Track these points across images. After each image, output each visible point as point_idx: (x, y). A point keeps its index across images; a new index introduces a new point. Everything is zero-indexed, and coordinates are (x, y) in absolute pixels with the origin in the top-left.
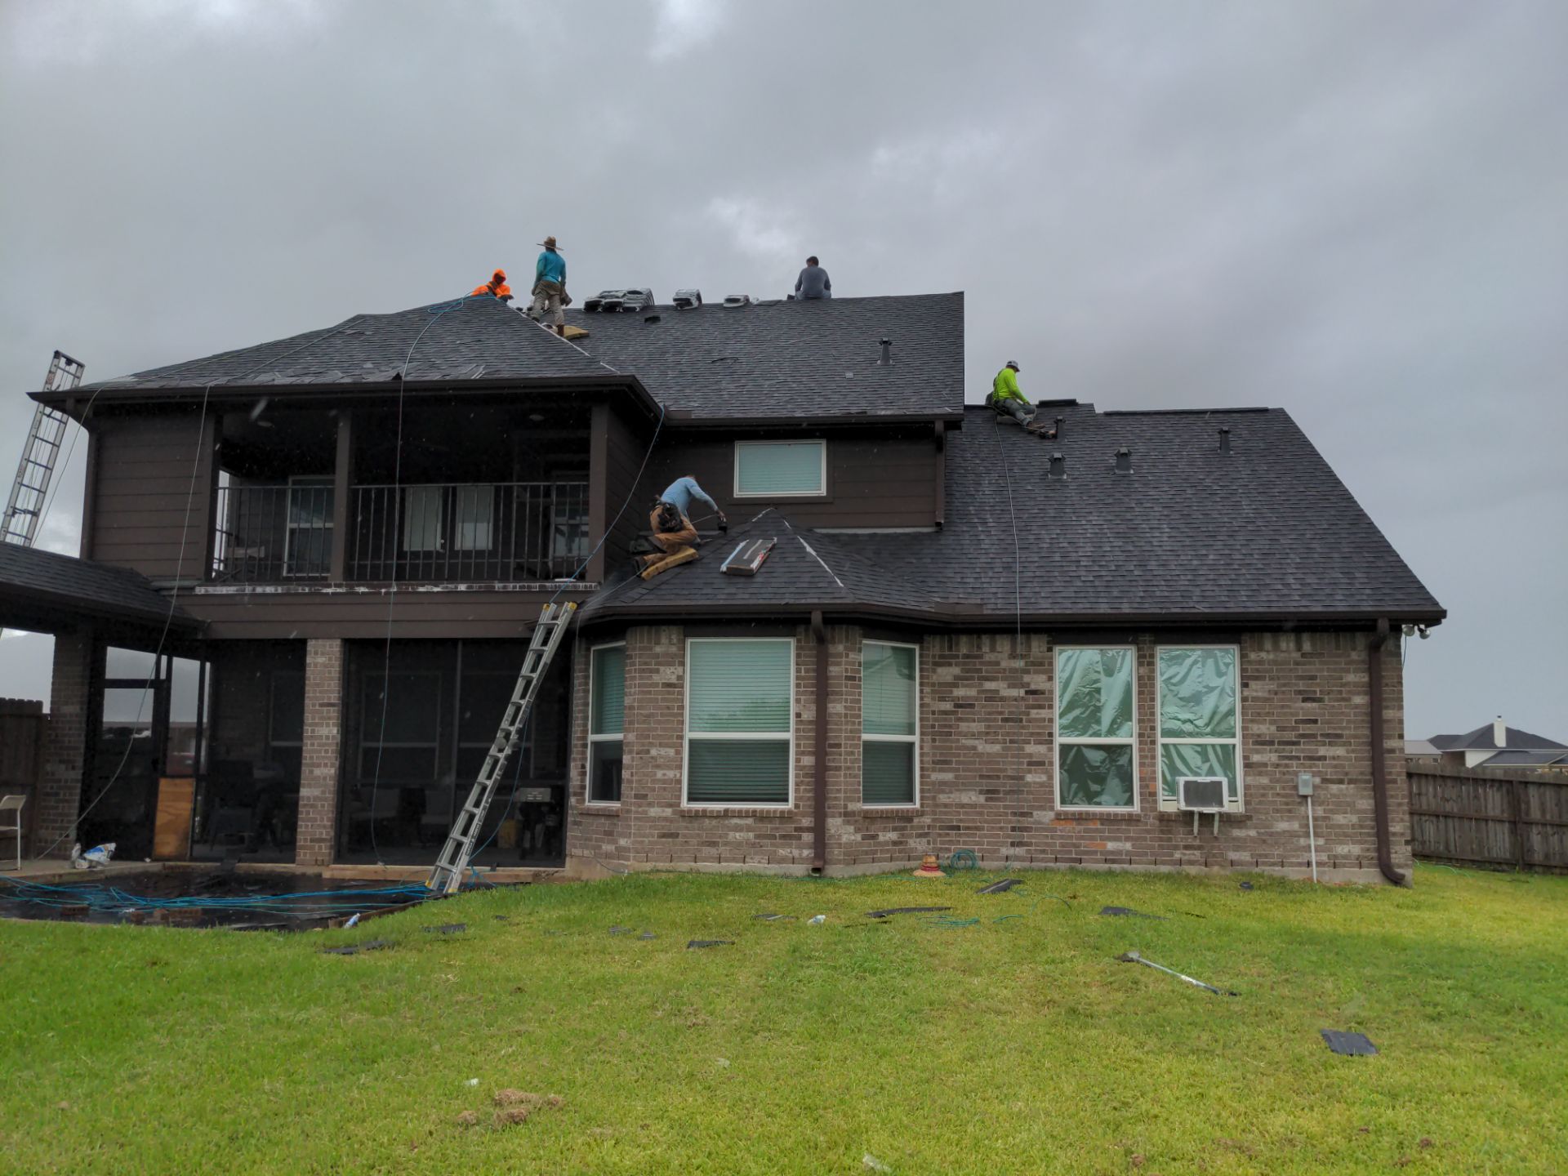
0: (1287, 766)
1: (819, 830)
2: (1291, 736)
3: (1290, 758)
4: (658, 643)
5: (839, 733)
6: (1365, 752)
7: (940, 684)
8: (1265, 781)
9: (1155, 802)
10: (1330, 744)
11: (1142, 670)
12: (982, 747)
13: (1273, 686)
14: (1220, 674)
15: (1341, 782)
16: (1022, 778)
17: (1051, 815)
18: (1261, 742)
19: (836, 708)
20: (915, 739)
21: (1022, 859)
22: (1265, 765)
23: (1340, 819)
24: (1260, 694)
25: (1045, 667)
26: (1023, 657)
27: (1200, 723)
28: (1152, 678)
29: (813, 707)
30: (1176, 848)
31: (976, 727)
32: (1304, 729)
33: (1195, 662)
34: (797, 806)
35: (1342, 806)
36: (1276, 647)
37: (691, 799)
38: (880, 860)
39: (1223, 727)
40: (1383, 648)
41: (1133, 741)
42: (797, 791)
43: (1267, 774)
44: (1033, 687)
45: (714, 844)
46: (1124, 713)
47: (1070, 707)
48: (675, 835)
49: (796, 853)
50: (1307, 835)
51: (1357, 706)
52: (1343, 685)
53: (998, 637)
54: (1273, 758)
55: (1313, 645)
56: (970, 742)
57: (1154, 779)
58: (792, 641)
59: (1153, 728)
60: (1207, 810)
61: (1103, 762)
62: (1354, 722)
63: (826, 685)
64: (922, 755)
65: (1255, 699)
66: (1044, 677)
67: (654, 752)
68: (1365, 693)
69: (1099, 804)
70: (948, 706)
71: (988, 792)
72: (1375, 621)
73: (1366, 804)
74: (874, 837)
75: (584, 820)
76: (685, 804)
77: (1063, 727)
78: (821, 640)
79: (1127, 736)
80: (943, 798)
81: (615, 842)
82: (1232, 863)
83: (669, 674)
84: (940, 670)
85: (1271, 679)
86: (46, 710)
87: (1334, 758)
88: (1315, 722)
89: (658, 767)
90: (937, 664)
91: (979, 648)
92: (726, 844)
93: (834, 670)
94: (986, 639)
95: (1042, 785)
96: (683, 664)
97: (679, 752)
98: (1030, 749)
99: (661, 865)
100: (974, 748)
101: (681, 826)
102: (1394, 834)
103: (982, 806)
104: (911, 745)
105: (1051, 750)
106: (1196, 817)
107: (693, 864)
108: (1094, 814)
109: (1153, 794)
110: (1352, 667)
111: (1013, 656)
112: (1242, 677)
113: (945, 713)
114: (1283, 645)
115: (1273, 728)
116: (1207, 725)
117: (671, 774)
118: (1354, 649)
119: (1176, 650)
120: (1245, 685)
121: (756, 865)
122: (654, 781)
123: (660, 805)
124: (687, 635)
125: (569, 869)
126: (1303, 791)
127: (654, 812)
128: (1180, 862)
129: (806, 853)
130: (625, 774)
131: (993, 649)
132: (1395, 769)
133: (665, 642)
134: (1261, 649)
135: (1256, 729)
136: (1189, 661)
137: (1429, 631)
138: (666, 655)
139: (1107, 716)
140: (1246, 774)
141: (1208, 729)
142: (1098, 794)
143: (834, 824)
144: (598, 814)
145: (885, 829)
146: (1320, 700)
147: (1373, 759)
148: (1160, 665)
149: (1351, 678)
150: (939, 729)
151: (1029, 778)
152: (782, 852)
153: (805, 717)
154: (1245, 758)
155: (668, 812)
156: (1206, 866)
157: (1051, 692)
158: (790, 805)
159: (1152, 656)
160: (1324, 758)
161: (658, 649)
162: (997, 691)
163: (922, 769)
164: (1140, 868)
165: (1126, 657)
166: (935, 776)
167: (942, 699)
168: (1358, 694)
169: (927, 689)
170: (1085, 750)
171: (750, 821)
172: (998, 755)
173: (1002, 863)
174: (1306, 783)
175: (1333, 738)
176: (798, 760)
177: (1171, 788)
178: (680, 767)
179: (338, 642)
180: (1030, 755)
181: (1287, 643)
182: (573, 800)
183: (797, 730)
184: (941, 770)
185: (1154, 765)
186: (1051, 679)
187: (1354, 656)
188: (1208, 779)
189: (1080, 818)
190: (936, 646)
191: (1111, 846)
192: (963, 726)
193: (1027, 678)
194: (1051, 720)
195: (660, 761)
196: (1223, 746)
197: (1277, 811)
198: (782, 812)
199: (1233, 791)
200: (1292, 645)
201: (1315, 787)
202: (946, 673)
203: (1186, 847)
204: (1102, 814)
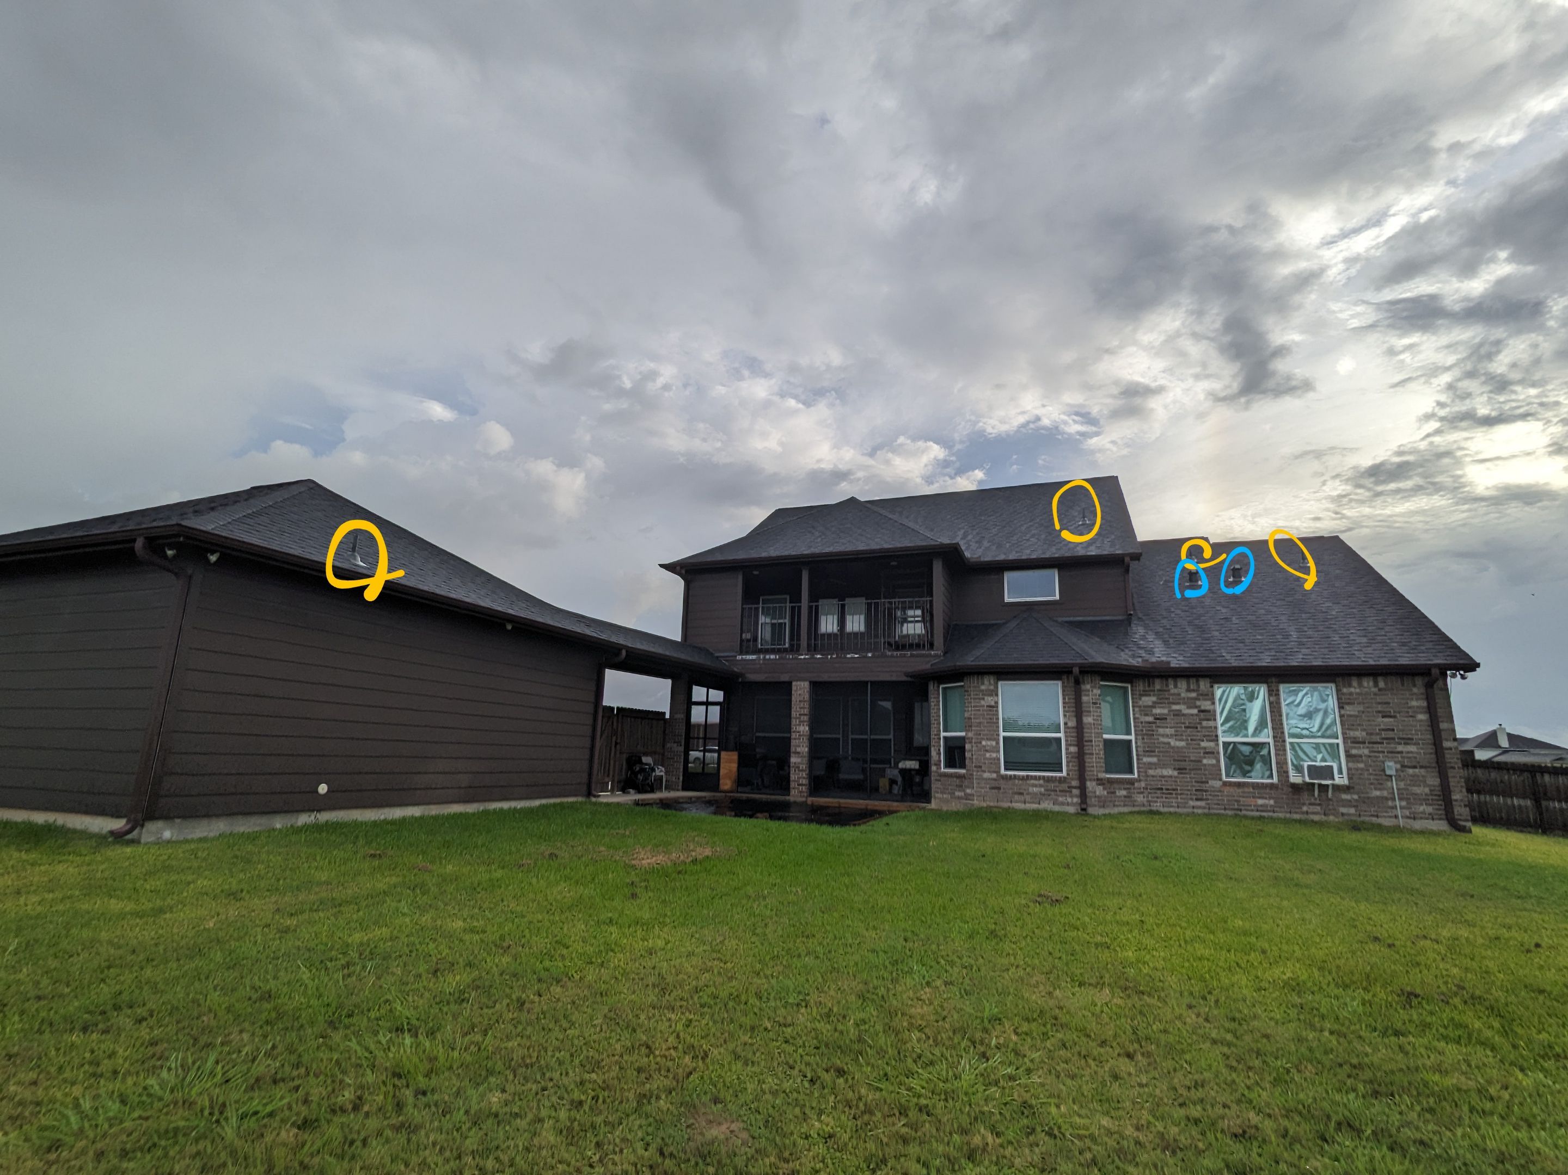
0: (1376, 757)
1: (1083, 788)
2: (1378, 739)
3: (1379, 752)
4: (983, 684)
5: (1089, 734)
6: (1431, 749)
7: (1145, 707)
8: (1361, 765)
9: (1288, 777)
10: (1405, 744)
11: (1272, 699)
12: (1173, 742)
13: (1361, 708)
14: (1324, 701)
15: (1415, 767)
16: (1201, 761)
17: (1221, 783)
18: (1356, 741)
19: (1088, 720)
20: (1132, 737)
21: (1204, 808)
22: (1361, 756)
23: (1417, 790)
24: (1352, 713)
25: (1210, 697)
26: (1194, 691)
27: (1314, 730)
28: (1279, 703)
29: (1074, 719)
30: (1304, 804)
31: (1169, 731)
32: (1384, 734)
33: (1306, 694)
34: (1068, 774)
35: (1415, 781)
36: (1360, 685)
37: (1006, 769)
38: (1117, 806)
39: (1329, 732)
40: (1435, 686)
41: (1271, 740)
42: (1068, 766)
43: (1362, 761)
44: (1203, 708)
45: (1021, 794)
46: (1262, 724)
47: (1227, 720)
48: (999, 788)
49: (1069, 800)
50: (1394, 799)
51: (1421, 721)
52: (1410, 708)
53: (1179, 680)
54: (1366, 752)
55: (1386, 684)
56: (1166, 740)
57: (1286, 763)
58: (1059, 683)
59: (1283, 733)
60: (1324, 782)
61: (1251, 752)
62: (1420, 731)
63: (1081, 707)
64: (1137, 747)
65: (1351, 716)
66: (1209, 703)
67: (984, 743)
68: (1425, 713)
69: (1250, 777)
70: (1150, 719)
71: (1179, 769)
72: (1430, 670)
73: (1434, 781)
74: (1114, 793)
75: (942, 779)
76: (1003, 772)
77: (1224, 732)
78: (1077, 682)
79: (1266, 737)
80: (1151, 772)
81: (964, 791)
82: (1343, 814)
83: (989, 700)
84: (1144, 698)
85: (1359, 704)
86: (667, 716)
87: (1408, 752)
88: (1393, 730)
89: (987, 751)
90: (1141, 695)
91: (1167, 685)
92: (1028, 794)
93: (1085, 699)
94: (1171, 682)
95: (1213, 765)
96: (997, 695)
97: (998, 743)
98: (1203, 744)
99: (992, 804)
100: (1169, 743)
101: (1002, 784)
102: (1456, 800)
103: (1176, 777)
104: (1130, 741)
105: (1218, 745)
106: (1316, 787)
107: (1009, 804)
108: (1248, 783)
109: (1287, 772)
110: (1414, 697)
111: (1189, 690)
112: (1339, 703)
113: (1150, 723)
114: (1365, 684)
115: (1364, 734)
116: (1318, 731)
117: (994, 755)
118: (1415, 686)
119: (1294, 687)
120: (1341, 707)
121: (1046, 805)
122: (985, 759)
123: (989, 772)
124: (999, 679)
125: (933, 805)
126: (1388, 772)
127: (986, 775)
128: (1307, 813)
129: (1075, 800)
130: (968, 755)
131: (1176, 686)
132: (1453, 759)
133: (987, 683)
134: (1350, 686)
135: (1352, 734)
136: (1301, 695)
137: (1468, 674)
138: (988, 690)
139: (1251, 727)
140: (1347, 762)
141: (1319, 734)
142: (1249, 772)
143: (1090, 785)
144: (951, 776)
145: (1120, 789)
146: (1395, 717)
147: (1436, 753)
148: (1282, 696)
149: (1414, 703)
150: (1146, 733)
151: (1205, 761)
152: (1060, 799)
153: (1070, 724)
154: (1346, 751)
155: (994, 776)
156: (1325, 814)
157: (1215, 711)
158: (1064, 774)
159: (1278, 690)
160: (1401, 752)
161: (983, 687)
162: (1180, 711)
163: (1137, 755)
164: (1281, 815)
165: (1262, 691)
166: (1145, 760)
167: (1146, 715)
168: (1421, 713)
169: (1137, 709)
170: (1239, 746)
171: (1041, 782)
172: (1182, 748)
173: (1190, 810)
174: (1390, 768)
175: (1407, 741)
176: (1067, 749)
177: (1299, 769)
178: (999, 751)
179: (806, 684)
180: (1205, 748)
181: (1368, 683)
182: (934, 768)
183: (1065, 732)
184: (1149, 756)
185: (1285, 755)
186: (1213, 703)
187: (1415, 690)
188: (1324, 764)
189: (1239, 785)
190: (1141, 686)
191: (1260, 802)
192: (1161, 731)
193: (1198, 703)
194: (1216, 728)
195: (988, 748)
196: (1331, 745)
197: (1372, 784)
198: (1060, 778)
199: (1340, 772)
200: (1371, 684)
201: (1397, 770)
202: (1148, 700)
203: (1310, 804)
204: (1253, 783)
